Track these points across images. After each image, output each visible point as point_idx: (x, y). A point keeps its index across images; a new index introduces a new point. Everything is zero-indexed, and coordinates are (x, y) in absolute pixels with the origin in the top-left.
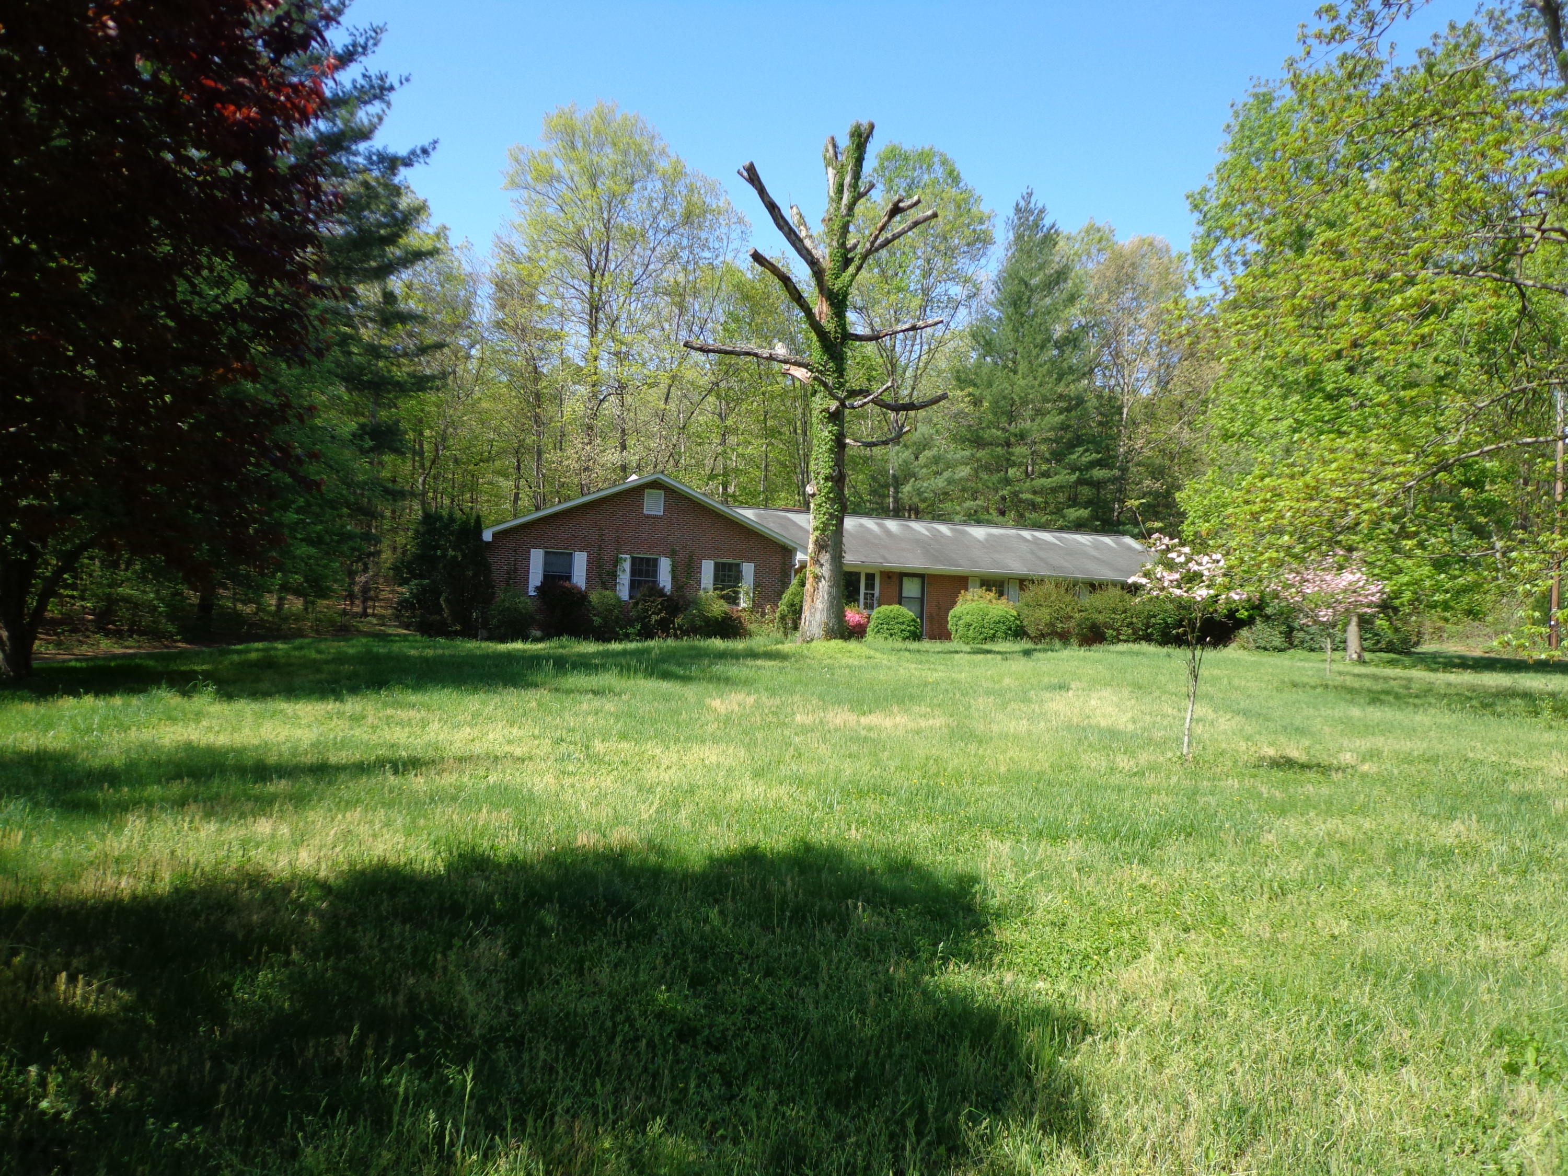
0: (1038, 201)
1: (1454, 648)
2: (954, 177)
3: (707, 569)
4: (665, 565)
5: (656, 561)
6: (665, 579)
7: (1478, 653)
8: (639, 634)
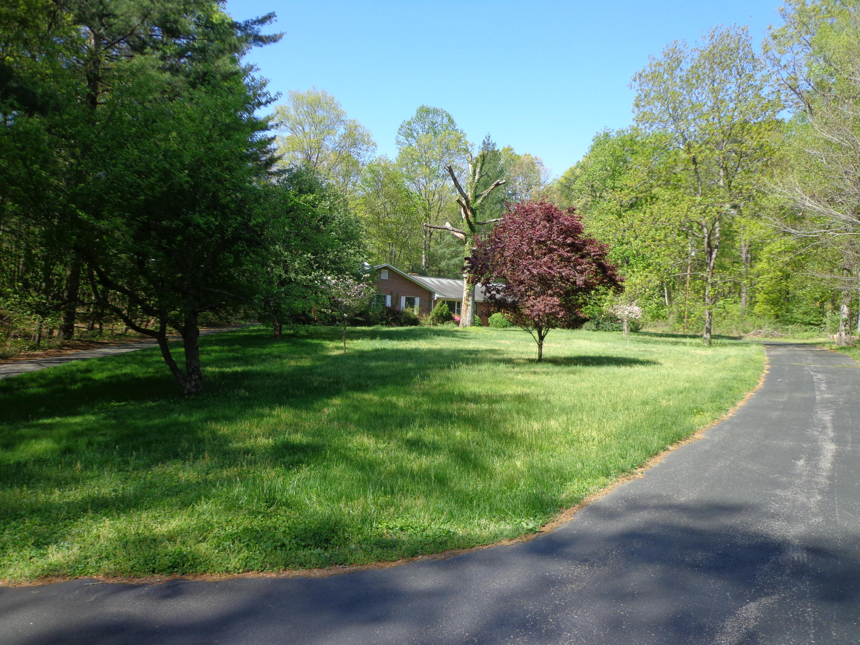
0: (493, 140)
1: (652, 330)
2: (451, 121)
3: (403, 299)
4: (389, 298)
5: (385, 297)
6: (389, 303)
7: (660, 332)
8: (386, 324)
